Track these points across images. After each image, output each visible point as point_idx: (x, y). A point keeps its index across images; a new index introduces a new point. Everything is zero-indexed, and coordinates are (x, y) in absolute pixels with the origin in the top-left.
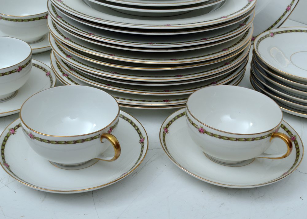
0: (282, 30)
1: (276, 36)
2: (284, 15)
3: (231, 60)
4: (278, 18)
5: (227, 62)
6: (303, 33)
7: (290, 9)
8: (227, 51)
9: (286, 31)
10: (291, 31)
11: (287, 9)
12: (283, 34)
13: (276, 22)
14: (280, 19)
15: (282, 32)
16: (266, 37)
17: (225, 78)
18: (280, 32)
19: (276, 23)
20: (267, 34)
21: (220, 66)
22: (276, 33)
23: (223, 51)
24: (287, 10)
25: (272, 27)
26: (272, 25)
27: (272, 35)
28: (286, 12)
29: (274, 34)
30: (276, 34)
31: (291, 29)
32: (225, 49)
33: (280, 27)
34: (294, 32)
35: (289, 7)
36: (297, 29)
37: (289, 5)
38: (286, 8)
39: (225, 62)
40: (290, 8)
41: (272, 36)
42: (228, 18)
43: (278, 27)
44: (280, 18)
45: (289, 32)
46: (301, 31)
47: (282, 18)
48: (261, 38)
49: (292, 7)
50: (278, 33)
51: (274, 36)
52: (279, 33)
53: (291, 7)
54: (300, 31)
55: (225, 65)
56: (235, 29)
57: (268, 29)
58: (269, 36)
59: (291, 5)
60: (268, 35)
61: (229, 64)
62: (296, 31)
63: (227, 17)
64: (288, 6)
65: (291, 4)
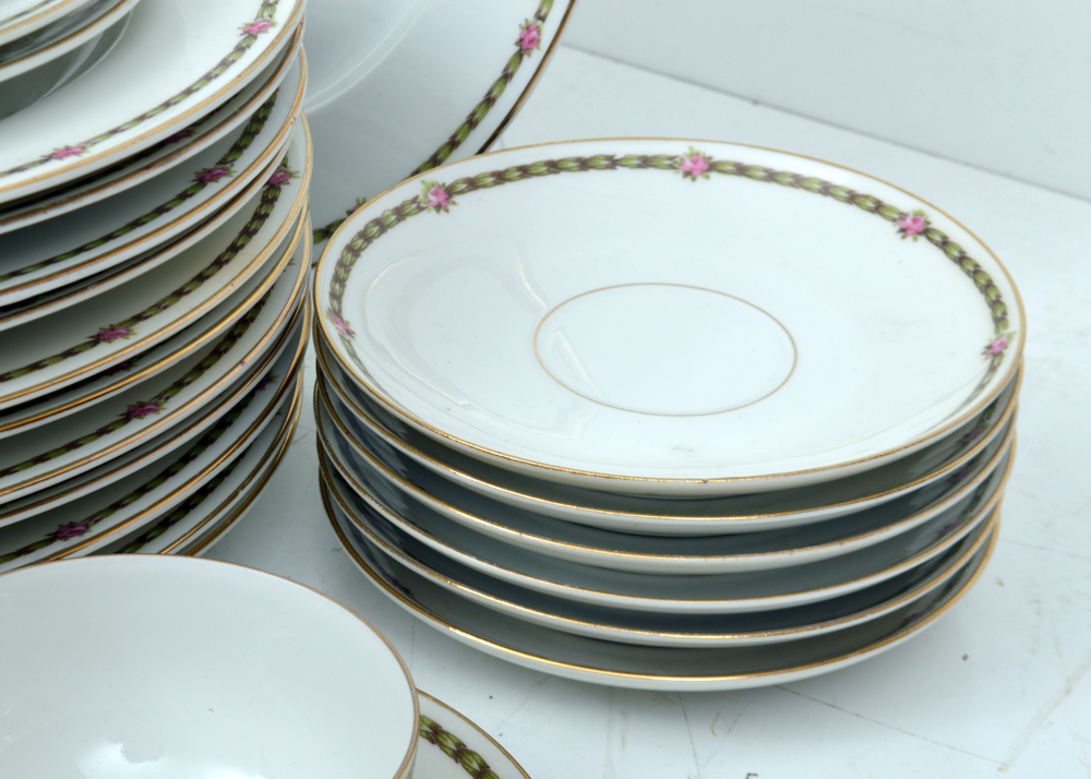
0: (500, 167)
1: (464, 202)
2: (506, 77)
3: (169, 383)
4: (480, 97)
5: (145, 398)
6: (621, 171)
7: (534, 42)
8: (119, 344)
9: (525, 172)
10: (554, 167)
11: (520, 42)
12: (507, 188)
13: (473, 114)
14: (489, 101)
15: (500, 177)
16: (401, 213)
17: (143, 490)
18: (491, 179)
19: (472, 123)
20: (410, 196)
21: (93, 429)
22: (464, 186)
23: (95, 341)
24: (524, 46)
25: (453, 144)
26: (452, 133)
27: (442, 197)
28: (519, 56)
29: (450, 192)
30: (462, 192)
31: (555, 153)
32: (112, 328)
33: (496, 146)
34: (568, 169)
35: (528, 29)
36: (586, 151)
37: (531, 17)
38: (516, 34)
39: (133, 402)
40: (534, 34)
41: (438, 207)
42: (85, 156)
43: (482, 151)
44: (490, 93)
45: (540, 174)
46: (613, 163)
47: (501, 92)
48: (366, 228)
49: (548, 30)
50: (473, 184)
51: (451, 207)
52: (485, 186)
53: (538, 30)
54: (605, 163)
55: (127, 418)
56: (161, 210)
57: (435, 161)
58: (420, 209)
59: (541, 17)
60: (415, 200)
61: (150, 410)
62: (584, 164)
63: (83, 148)
64: (523, 23)
65: (539, 11)
